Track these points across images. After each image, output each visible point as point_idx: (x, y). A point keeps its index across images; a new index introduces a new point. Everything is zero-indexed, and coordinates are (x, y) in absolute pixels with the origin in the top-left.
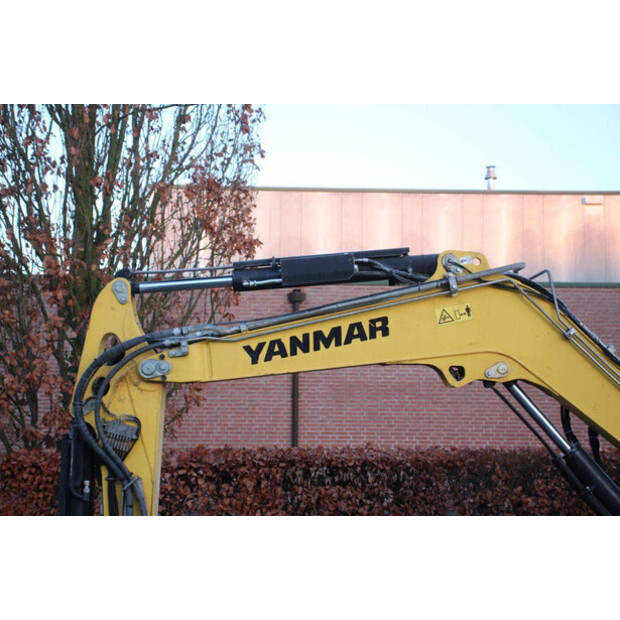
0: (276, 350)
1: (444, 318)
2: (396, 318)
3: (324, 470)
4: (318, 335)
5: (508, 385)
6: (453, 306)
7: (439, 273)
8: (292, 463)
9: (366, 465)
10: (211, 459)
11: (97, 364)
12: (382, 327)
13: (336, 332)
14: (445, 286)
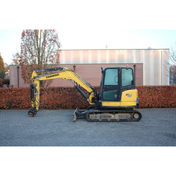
0: (49, 77)
1: (64, 74)
2: (59, 74)
3: (63, 89)
4: (52, 76)
5: (70, 80)
6: (65, 73)
7: (63, 69)
8: (60, 88)
9: (68, 88)
10: (51, 88)
11: (33, 79)
12: (58, 75)
13: (54, 75)
14: (64, 71)
